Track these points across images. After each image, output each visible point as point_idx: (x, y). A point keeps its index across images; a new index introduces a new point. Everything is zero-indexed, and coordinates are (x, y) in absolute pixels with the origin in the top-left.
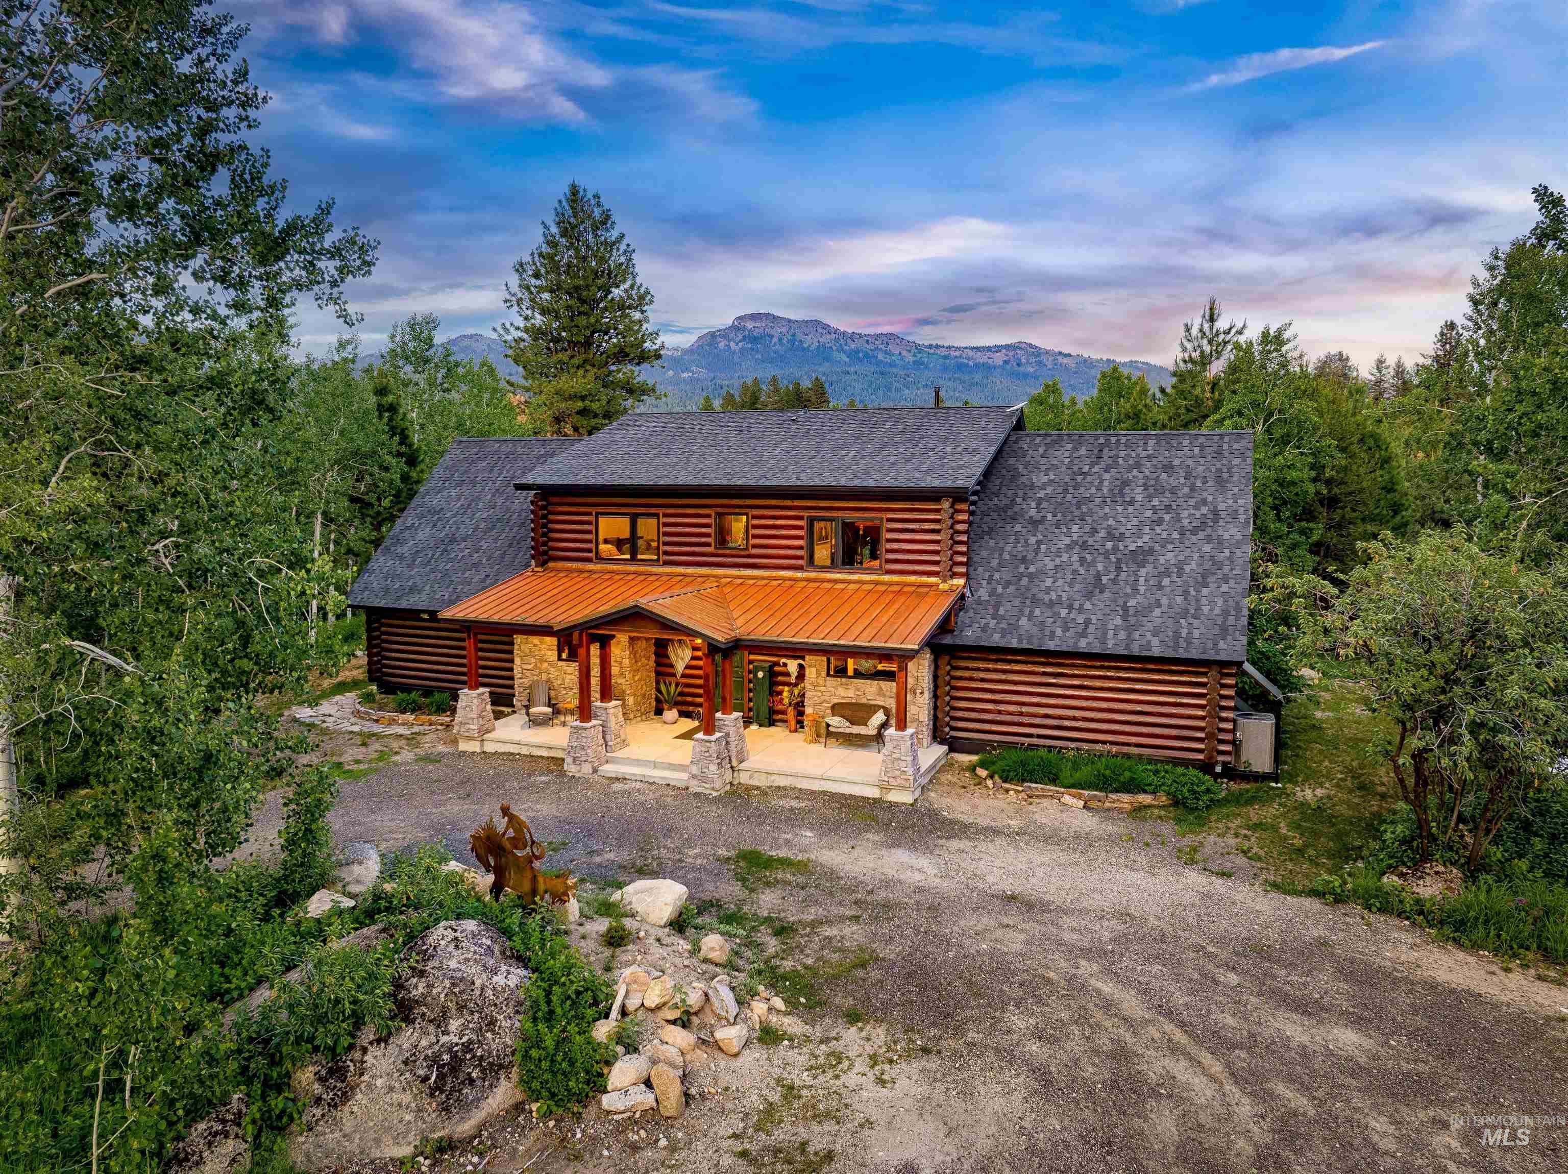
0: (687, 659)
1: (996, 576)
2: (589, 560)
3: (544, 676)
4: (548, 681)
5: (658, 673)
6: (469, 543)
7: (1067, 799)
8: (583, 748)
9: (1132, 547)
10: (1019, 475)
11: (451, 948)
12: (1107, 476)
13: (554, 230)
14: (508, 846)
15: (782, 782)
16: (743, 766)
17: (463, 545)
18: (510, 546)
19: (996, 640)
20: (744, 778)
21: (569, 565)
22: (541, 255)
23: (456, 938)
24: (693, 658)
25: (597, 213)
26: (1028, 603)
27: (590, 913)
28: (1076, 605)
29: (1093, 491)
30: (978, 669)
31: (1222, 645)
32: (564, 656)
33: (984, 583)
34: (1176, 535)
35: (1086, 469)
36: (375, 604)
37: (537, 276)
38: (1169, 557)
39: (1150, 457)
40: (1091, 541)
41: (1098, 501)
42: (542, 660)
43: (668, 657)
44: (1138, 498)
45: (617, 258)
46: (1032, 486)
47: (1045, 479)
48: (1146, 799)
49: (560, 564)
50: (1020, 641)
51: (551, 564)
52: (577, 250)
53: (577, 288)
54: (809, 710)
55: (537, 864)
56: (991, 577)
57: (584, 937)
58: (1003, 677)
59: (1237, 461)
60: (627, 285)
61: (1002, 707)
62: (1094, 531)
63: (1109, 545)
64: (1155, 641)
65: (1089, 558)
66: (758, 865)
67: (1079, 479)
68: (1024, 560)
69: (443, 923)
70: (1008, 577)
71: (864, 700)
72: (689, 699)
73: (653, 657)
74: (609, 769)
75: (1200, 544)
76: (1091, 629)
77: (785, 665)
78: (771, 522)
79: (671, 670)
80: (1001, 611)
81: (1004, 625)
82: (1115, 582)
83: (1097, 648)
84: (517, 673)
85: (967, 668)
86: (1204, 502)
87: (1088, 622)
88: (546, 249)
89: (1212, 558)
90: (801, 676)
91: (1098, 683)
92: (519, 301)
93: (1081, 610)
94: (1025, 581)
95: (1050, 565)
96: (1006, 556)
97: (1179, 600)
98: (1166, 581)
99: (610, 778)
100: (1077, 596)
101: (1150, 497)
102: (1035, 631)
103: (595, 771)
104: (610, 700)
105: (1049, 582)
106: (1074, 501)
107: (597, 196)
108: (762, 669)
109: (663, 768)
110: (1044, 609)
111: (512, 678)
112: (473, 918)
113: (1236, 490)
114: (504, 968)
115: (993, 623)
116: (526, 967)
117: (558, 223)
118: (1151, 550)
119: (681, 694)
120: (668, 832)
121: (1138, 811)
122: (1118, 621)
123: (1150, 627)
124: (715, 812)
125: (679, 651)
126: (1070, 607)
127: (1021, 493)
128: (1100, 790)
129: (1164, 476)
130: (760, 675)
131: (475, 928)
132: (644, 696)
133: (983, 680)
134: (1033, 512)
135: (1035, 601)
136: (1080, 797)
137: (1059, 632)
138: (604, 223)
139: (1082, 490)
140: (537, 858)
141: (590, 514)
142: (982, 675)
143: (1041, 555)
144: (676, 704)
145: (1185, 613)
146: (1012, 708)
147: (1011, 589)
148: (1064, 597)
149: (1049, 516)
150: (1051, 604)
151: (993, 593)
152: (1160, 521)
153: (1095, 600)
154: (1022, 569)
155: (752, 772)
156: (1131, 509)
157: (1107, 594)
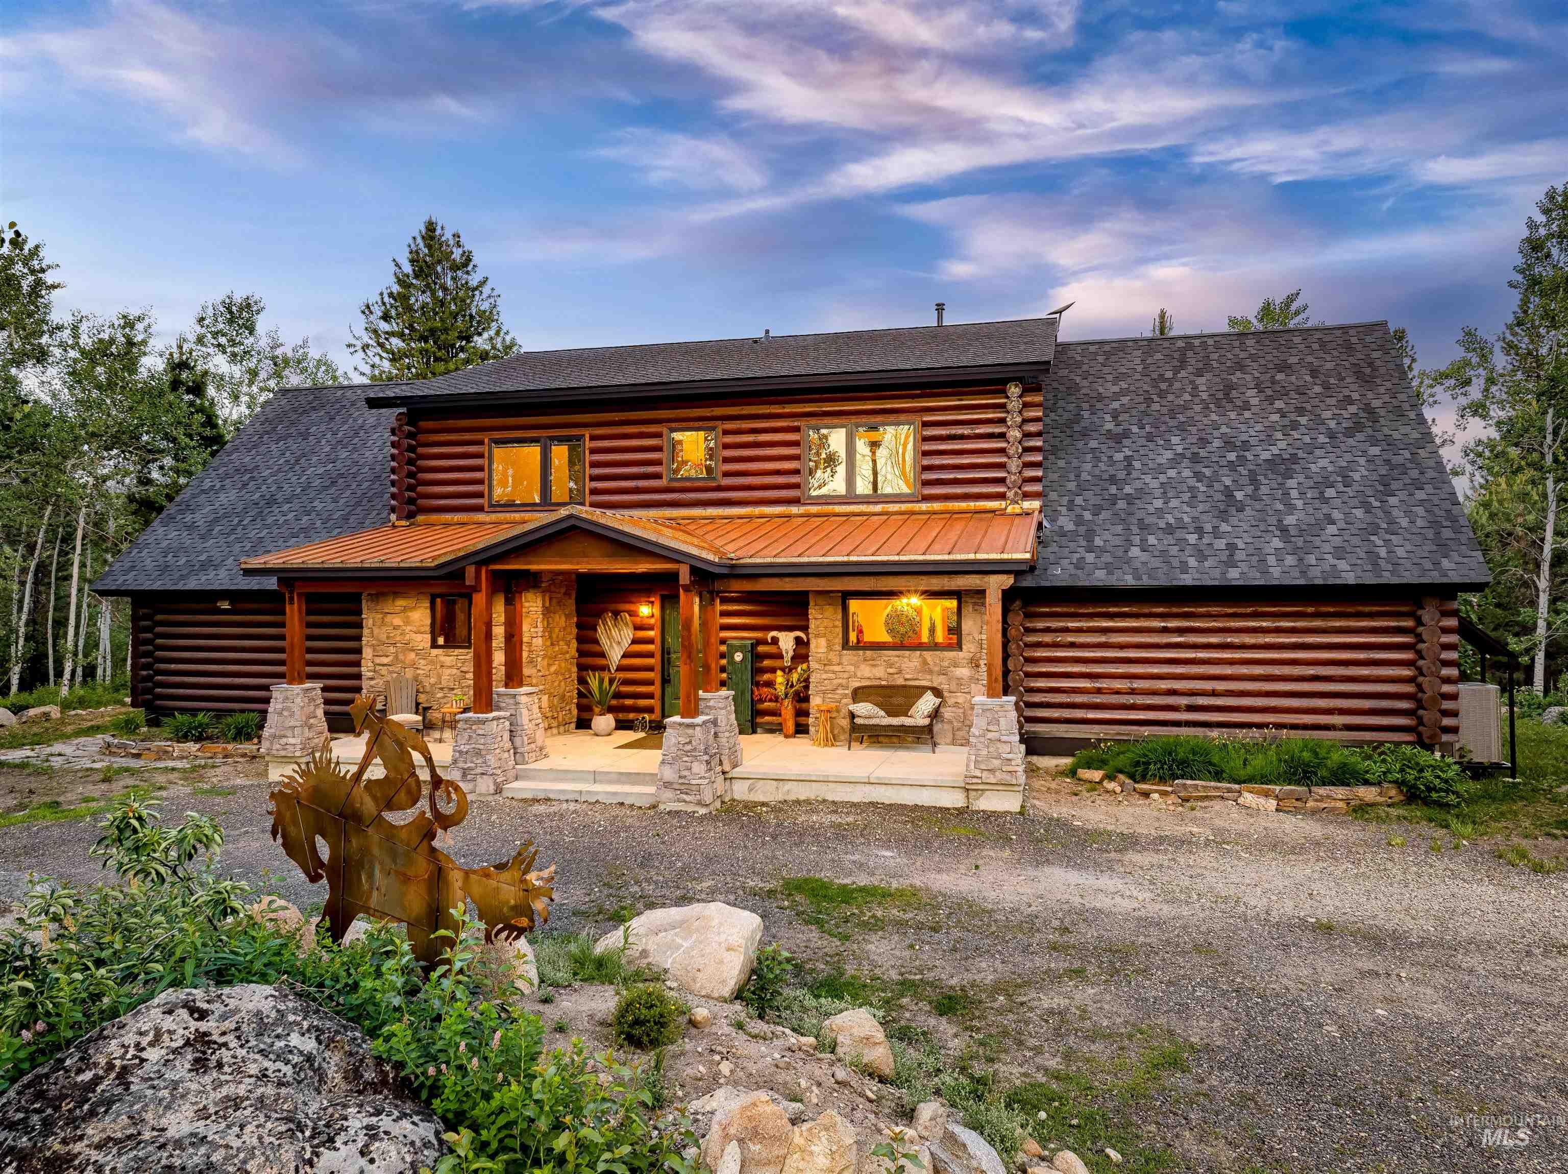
0: (626, 643)
1: (1079, 500)
2: (479, 509)
3: (409, 674)
4: (416, 678)
5: (582, 668)
6: (296, 505)
7: (1248, 798)
8: (478, 753)
9: (1266, 455)
10: (1077, 387)
11: (182, 1068)
12: (1200, 381)
13: (408, 268)
14: (368, 806)
15: (803, 792)
16: (736, 772)
17: (286, 507)
18: (358, 504)
19: (1100, 578)
20: (740, 791)
21: (448, 517)
22: (391, 295)
23: (202, 1038)
24: (634, 642)
25: (457, 254)
26: (1135, 529)
27: (562, 976)
28: (1208, 527)
29: (1187, 397)
30: (1067, 630)
31: (1446, 563)
32: (441, 641)
33: (1064, 510)
34: (1322, 439)
35: (1169, 375)
36: (147, 586)
37: (386, 317)
38: (1322, 464)
39: (1253, 358)
40: (1203, 453)
41: (1198, 408)
42: (408, 647)
43: (596, 642)
44: (1254, 401)
45: (481, 304)
46: (1100, 398)
47: (1116, 389)
48: (1368, 793)
49: (434, 517)
50: (1137, 577)
51: (420, 518)
52: (433, 293)
53: (432, 331)
54: (816, 701)
55: (444, 841)
56: (1071, 502)
57: (560, 1029)
58: (1103, 639)
59: (1375, 355)
60: (492, 333)
61: (1103, 684)
62: (1203, 442)
63: (1232, 456)
64: (1342, 565)
65: (1207, 472)
66: (831, 900)
67: (1163, 386)
68: (1113, 480)
69: (164, 997)
70: (1095, 500)
71: (900, 682)
72: (629, 702)
73: (574, 644)
74: (522, 788)
75: (1363, 446)
76: (1240, 555)
77: (775, 641)
78: (750, 438)
79: (601, 662)
80: (1098, 542)
81: (1107, 558)
82: (1255, 497)
83: (1256, 579)
84: (366, 670)
85: (1048, 630)
86: (1349, 400)
87: (1232, 547)
88: (396, 289)
89: (1387, 462)
90: (802, 653)
91: (1248, 639)
92: (365, 347)
93: (1216, 533)
94: (1122, 504)
95: (1155, 484)
96: (1085, 476)
97: (1359, 513)
98: (1330, 493)
99: (524, 800)
100: (1204, 517)
101: (1271, 400)
102: (1155, 563)
103: (498, 791)
104: (521, 685)
105: (1159, 503)
106: (1165, 410)
107: (456, 236)
108: (741, 649)
109: (610, 782)
110: (1160, 534)
111: (359, 677)
112: (264, 978)
113: (1388, 385)
114: (356, 1122)
115: (1090, 557)
116: (427, 1114)
117: (412, 261)
118: (1294, 458)
119: (618, 695)
120: (646, 861)
121: (1361, 810)
122: (1277, 543)
123: (1327, 548)
124: (712, 832)
125: (615, 633)
126: (1200, 531)
127: (1085, 406)
128: (1298, 783)
129: (1280, 377)
130: (738, 657)
131: (267, 1007)
132: (563, 698)
133: (1073, 645)
134: (1109, 426)
135: (1144, 527)
136: (1267, 795)
137: (1192, 562)
138: (465, 265)
139: (1170, 397)
140: (447, 822)
141: (481, 443)
142: (1070, 638)
143: (1135, 474)
144: (611, 710)
145: (1374, 529)
146: (1118, 684)
147: (1104, 515)
148: (1187, 519)
149: (1135, 429)
150: (1169, 530)
151: (1079, 521)
152: (1295, 426)
153: (1234, 521)
154: (1113, 490)
155: (754, 780)
156: (1247, 414)
157: (1248, 511)
